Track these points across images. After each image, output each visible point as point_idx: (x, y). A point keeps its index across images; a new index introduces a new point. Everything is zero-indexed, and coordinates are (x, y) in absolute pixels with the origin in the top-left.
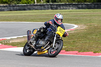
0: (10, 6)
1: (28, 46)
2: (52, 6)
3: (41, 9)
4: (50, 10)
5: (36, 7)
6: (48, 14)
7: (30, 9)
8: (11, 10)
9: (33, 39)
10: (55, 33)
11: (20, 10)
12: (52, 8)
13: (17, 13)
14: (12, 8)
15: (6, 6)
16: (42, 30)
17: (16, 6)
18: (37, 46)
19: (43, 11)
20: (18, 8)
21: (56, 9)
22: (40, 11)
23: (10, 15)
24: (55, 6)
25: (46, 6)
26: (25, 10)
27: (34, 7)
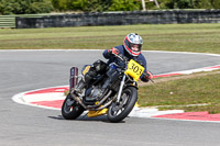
0: (87, 16)
1: (72, 99)
2: (180, 16)
3: (156, 23)
4: (175, 25)
5: (145, 18)
6: (170, 32)
7: (131, 22)
8: (89, 25)
9: (81, 85)
10: (123, 74)
11: (109, 24)
12: (179, 21)
13: (103, 30)
14: (92, 20)
15: (80, 16)
16: (98, 67)
17: (101, 16)
18: (88, 99)
19: (160, 26)
20: (105, 19)
21: (189, 21)
22: (153, 26)
23: (88, 34)
24: (186, 16)
25: (167, 16)
26: (120, 23)
27: (141, 17)
